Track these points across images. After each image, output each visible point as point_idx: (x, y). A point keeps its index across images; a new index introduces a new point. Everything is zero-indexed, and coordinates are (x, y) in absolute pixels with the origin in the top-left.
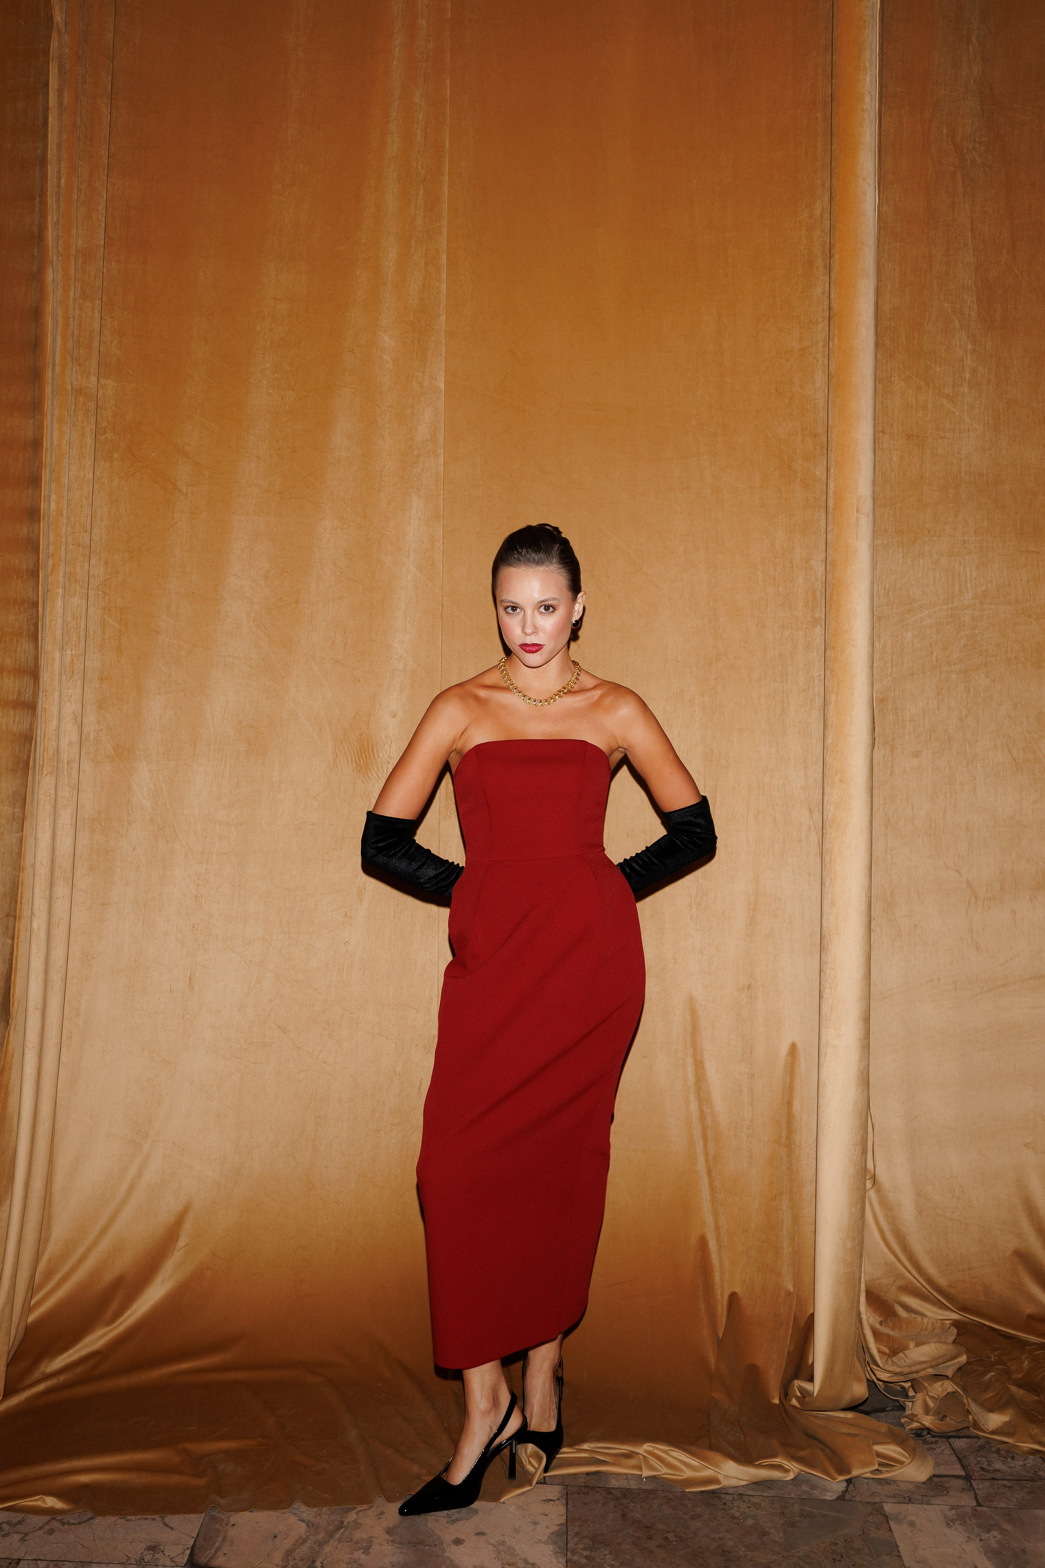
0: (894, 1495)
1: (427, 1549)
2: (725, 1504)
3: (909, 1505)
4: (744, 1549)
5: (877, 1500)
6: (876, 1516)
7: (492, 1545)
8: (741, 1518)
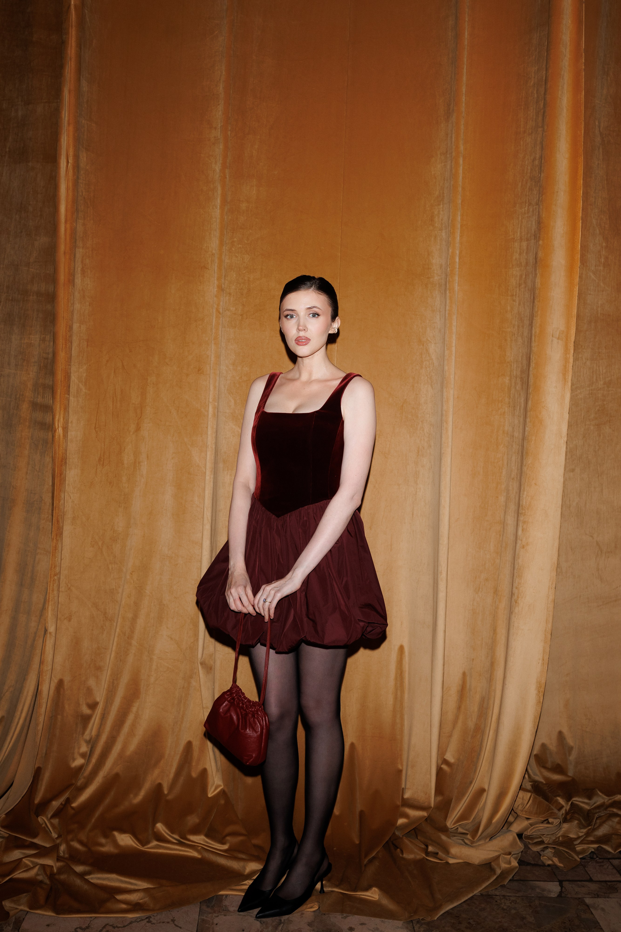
0: (588, 893)
2: (496, 901)
3: (599, 899)
4: (514, 928)
5: (580, 896)
6: (582, 906)
8: (508, 909)
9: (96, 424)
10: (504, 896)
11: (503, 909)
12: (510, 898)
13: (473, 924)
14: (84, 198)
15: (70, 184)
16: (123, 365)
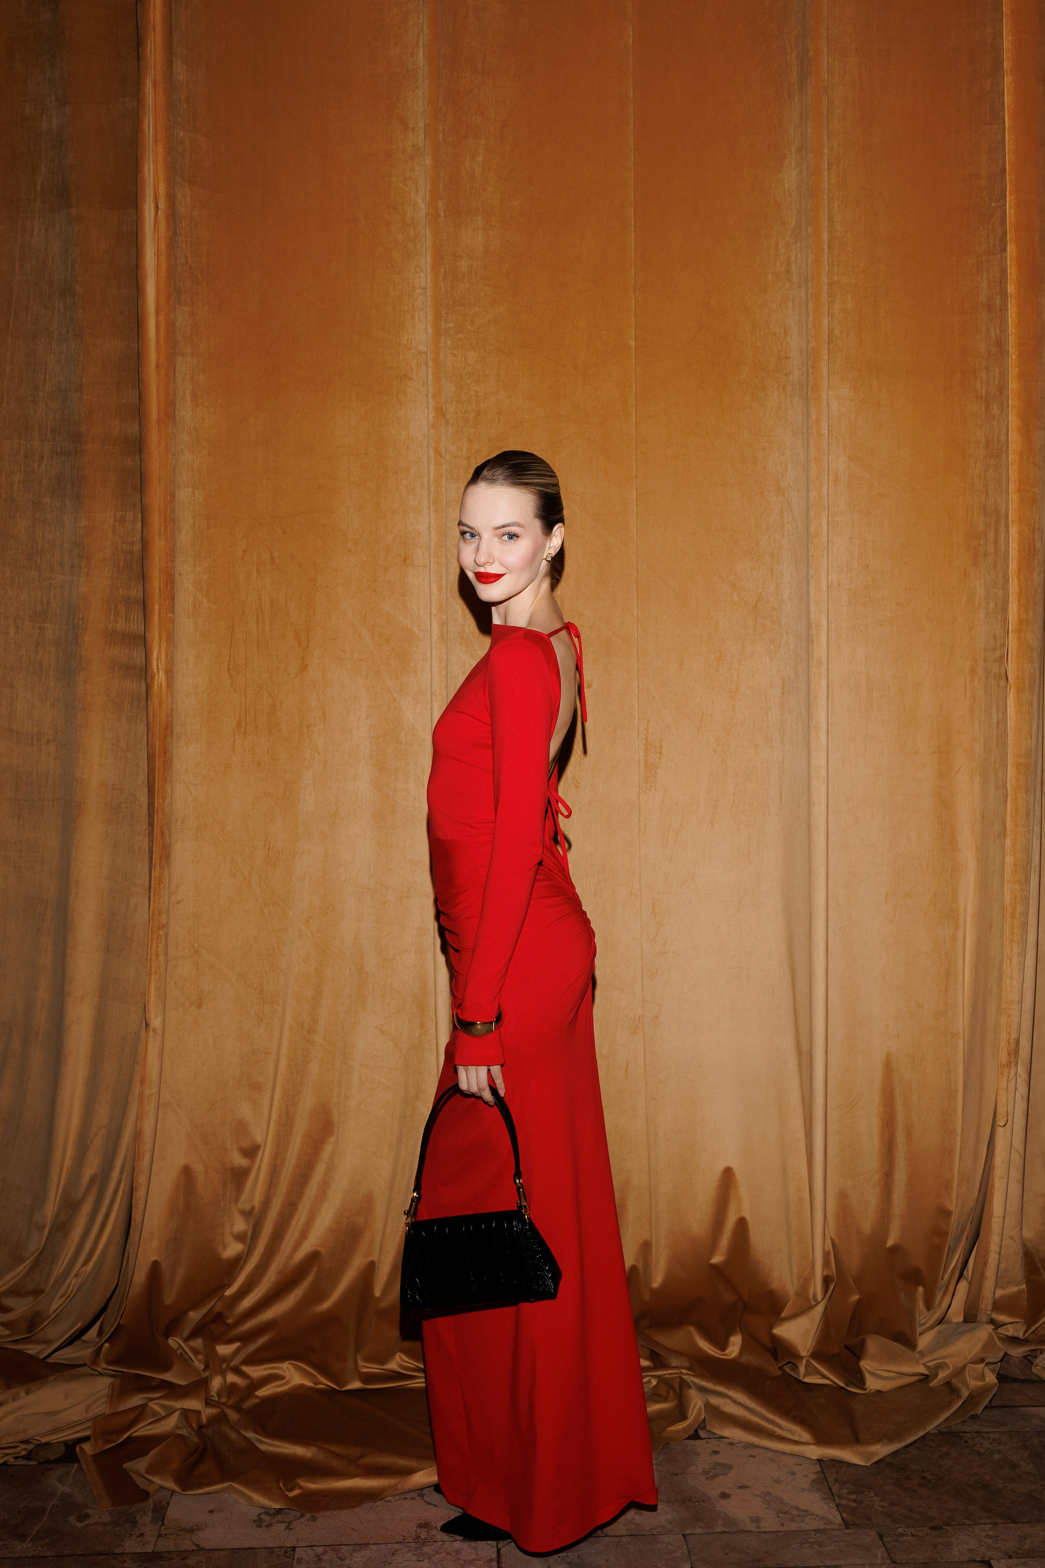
1: (696, 1505)
2: (966, 1442)
4: (1002, 1482)
7: (758, 1496)
8: (987, 1453)
9: (229, 661)
10: (977, 1432)
11: (979, 1453)
12: (989, 1436)
13: (932, 1479)
14: (191, 267)
15: (163, 246)
16: (272, 558)
